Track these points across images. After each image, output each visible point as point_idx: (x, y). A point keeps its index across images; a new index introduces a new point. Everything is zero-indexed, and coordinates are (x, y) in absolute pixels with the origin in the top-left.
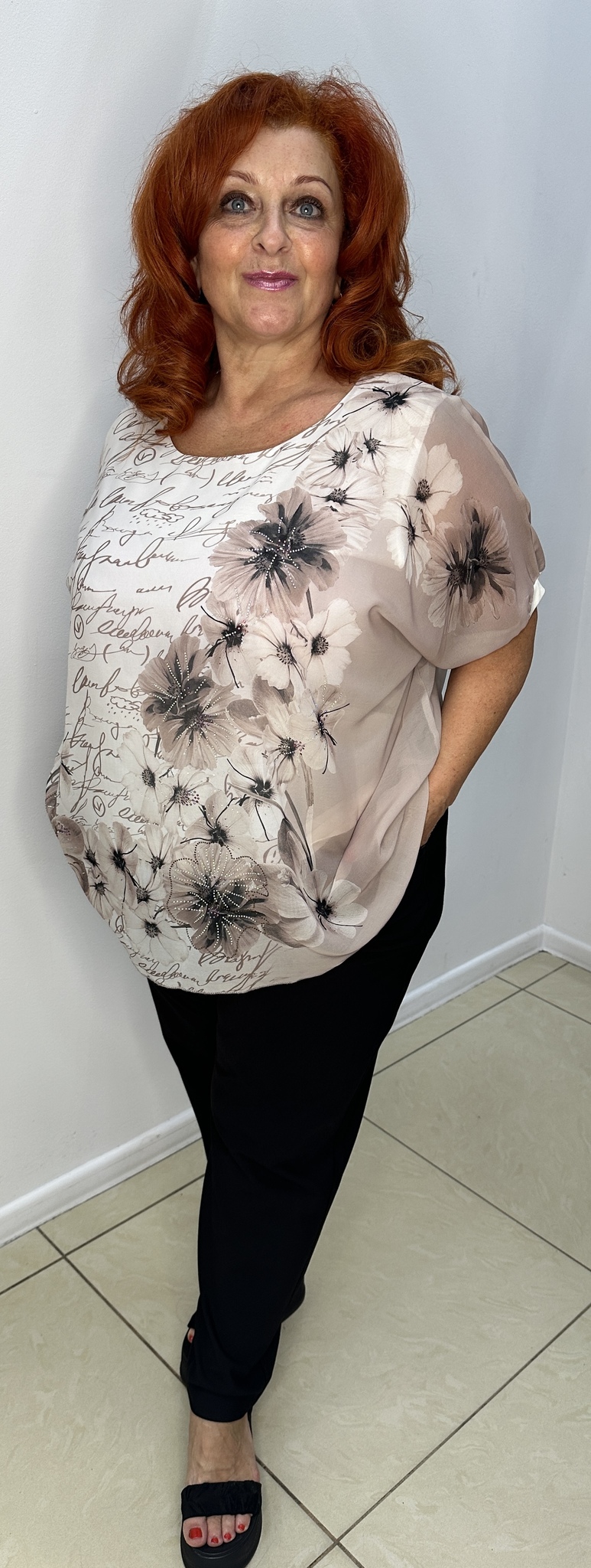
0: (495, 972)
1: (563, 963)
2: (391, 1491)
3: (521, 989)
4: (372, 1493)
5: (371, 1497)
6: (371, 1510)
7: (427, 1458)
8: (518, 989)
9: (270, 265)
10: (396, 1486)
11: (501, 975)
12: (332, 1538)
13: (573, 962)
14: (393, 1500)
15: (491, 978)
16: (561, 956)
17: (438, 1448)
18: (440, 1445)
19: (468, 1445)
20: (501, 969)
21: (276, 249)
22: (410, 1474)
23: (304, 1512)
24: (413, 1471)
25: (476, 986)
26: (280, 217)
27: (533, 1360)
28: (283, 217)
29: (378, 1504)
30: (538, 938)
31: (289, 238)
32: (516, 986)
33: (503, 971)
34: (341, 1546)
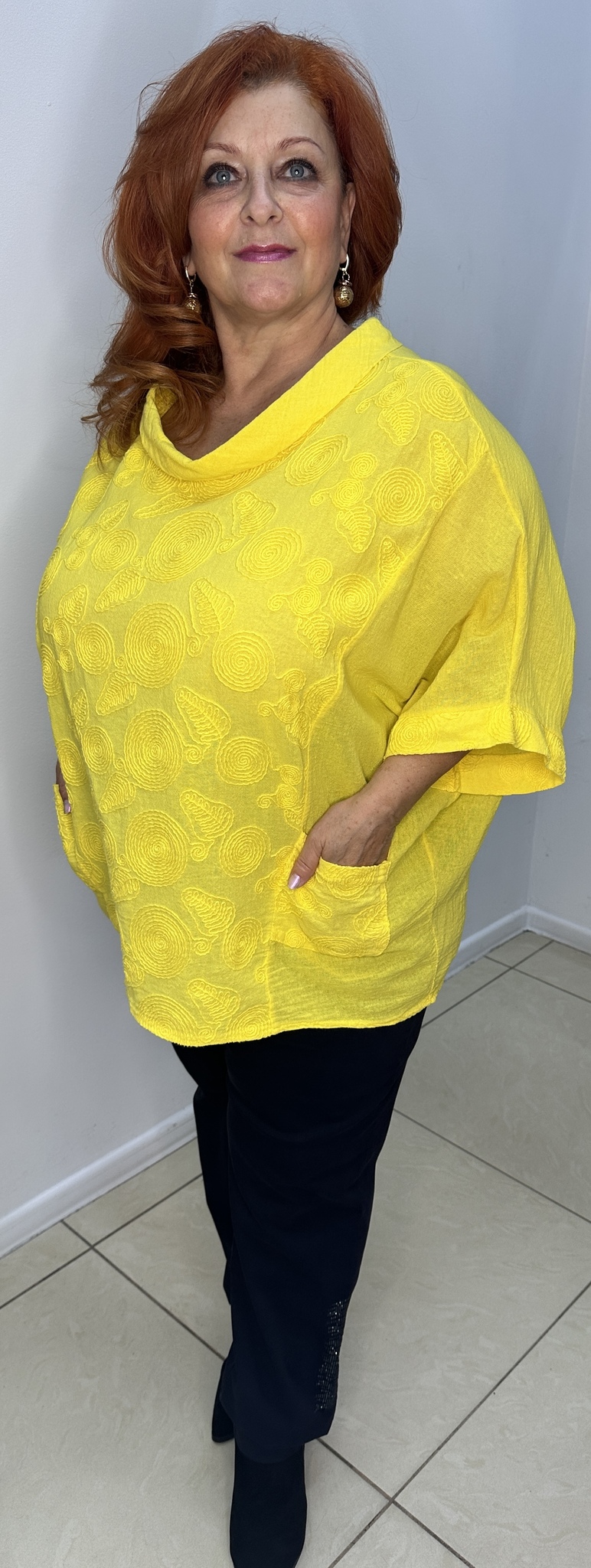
0: (484, 953)
1: (548, 941)
2: (439, 1448)
3: (511, 968)
4: (421, 1452)
5: (420, 1456)
6: (421, 1468)
7: (469, 1416)
8: (507, 968)
9: (264, 238)
10: (443, 1444)
11: (490, 955)
12: (387, 1497)
13: (558, 940)
14: (442, 1457)
15: (480, 959)
16: (545, 934)
17: (479, 1406)
18: (481, 1403)
19: (507, 1402)
20: (489, 950)
21: (265, 218)
22: (455, 1431)
23: (357, 1475)
24: (457, 1429)
25: (467, 967)
26: (267, 184)
27: (560, 1317)
28: (270, 184)
29: (427, 1462)
30: (522, 918)
31: (279, 207)
32: (505, 965)
33: (492, 951)
34: (396, 1504)
